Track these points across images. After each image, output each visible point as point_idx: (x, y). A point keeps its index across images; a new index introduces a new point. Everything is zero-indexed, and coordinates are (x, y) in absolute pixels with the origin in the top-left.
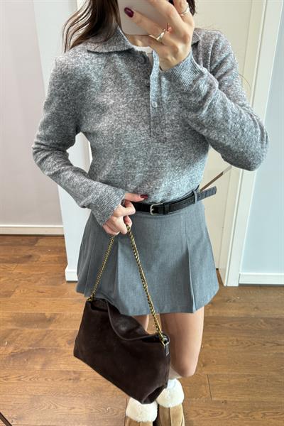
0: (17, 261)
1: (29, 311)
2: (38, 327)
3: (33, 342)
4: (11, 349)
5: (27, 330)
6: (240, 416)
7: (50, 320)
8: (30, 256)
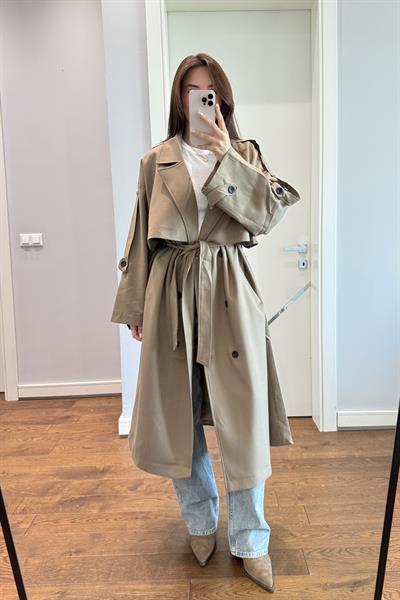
0: (52, 423)
1: (74, 466)
2: (89, 478)
3: (85, 491)
4: (57, 498)
5: (76, 482)
6: (345, 536)
7: (104, 472)
8: (68, 417)
